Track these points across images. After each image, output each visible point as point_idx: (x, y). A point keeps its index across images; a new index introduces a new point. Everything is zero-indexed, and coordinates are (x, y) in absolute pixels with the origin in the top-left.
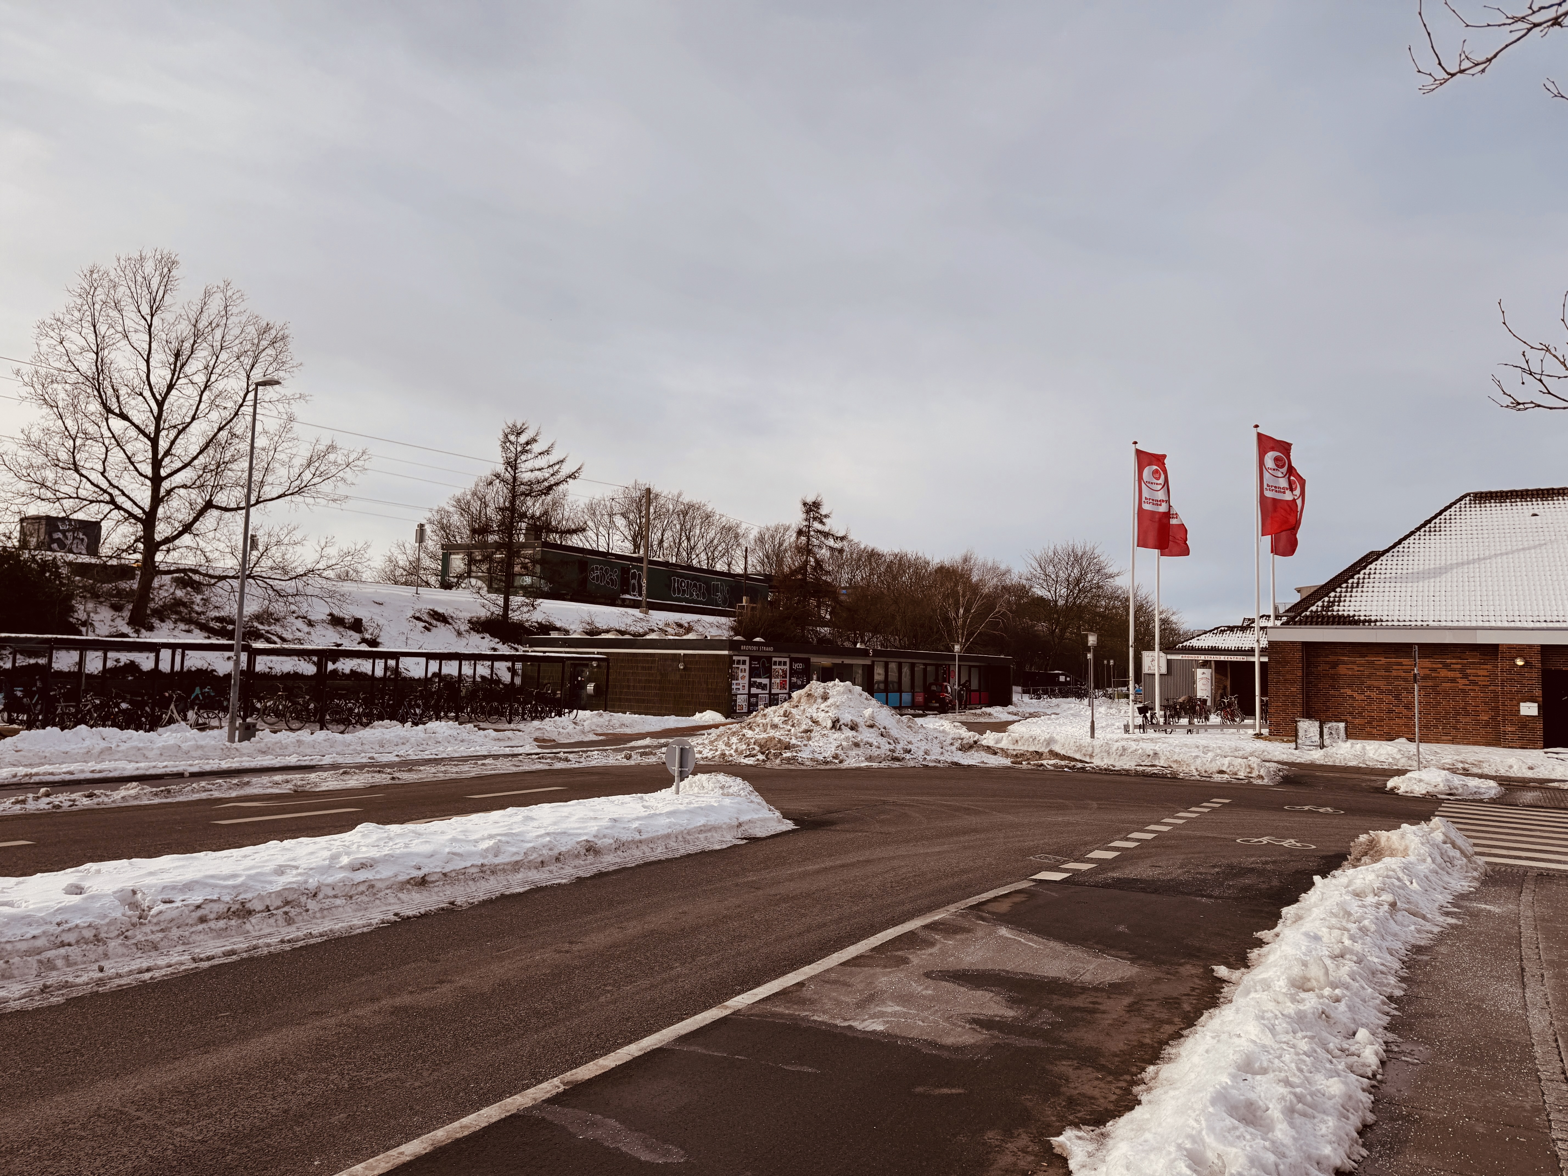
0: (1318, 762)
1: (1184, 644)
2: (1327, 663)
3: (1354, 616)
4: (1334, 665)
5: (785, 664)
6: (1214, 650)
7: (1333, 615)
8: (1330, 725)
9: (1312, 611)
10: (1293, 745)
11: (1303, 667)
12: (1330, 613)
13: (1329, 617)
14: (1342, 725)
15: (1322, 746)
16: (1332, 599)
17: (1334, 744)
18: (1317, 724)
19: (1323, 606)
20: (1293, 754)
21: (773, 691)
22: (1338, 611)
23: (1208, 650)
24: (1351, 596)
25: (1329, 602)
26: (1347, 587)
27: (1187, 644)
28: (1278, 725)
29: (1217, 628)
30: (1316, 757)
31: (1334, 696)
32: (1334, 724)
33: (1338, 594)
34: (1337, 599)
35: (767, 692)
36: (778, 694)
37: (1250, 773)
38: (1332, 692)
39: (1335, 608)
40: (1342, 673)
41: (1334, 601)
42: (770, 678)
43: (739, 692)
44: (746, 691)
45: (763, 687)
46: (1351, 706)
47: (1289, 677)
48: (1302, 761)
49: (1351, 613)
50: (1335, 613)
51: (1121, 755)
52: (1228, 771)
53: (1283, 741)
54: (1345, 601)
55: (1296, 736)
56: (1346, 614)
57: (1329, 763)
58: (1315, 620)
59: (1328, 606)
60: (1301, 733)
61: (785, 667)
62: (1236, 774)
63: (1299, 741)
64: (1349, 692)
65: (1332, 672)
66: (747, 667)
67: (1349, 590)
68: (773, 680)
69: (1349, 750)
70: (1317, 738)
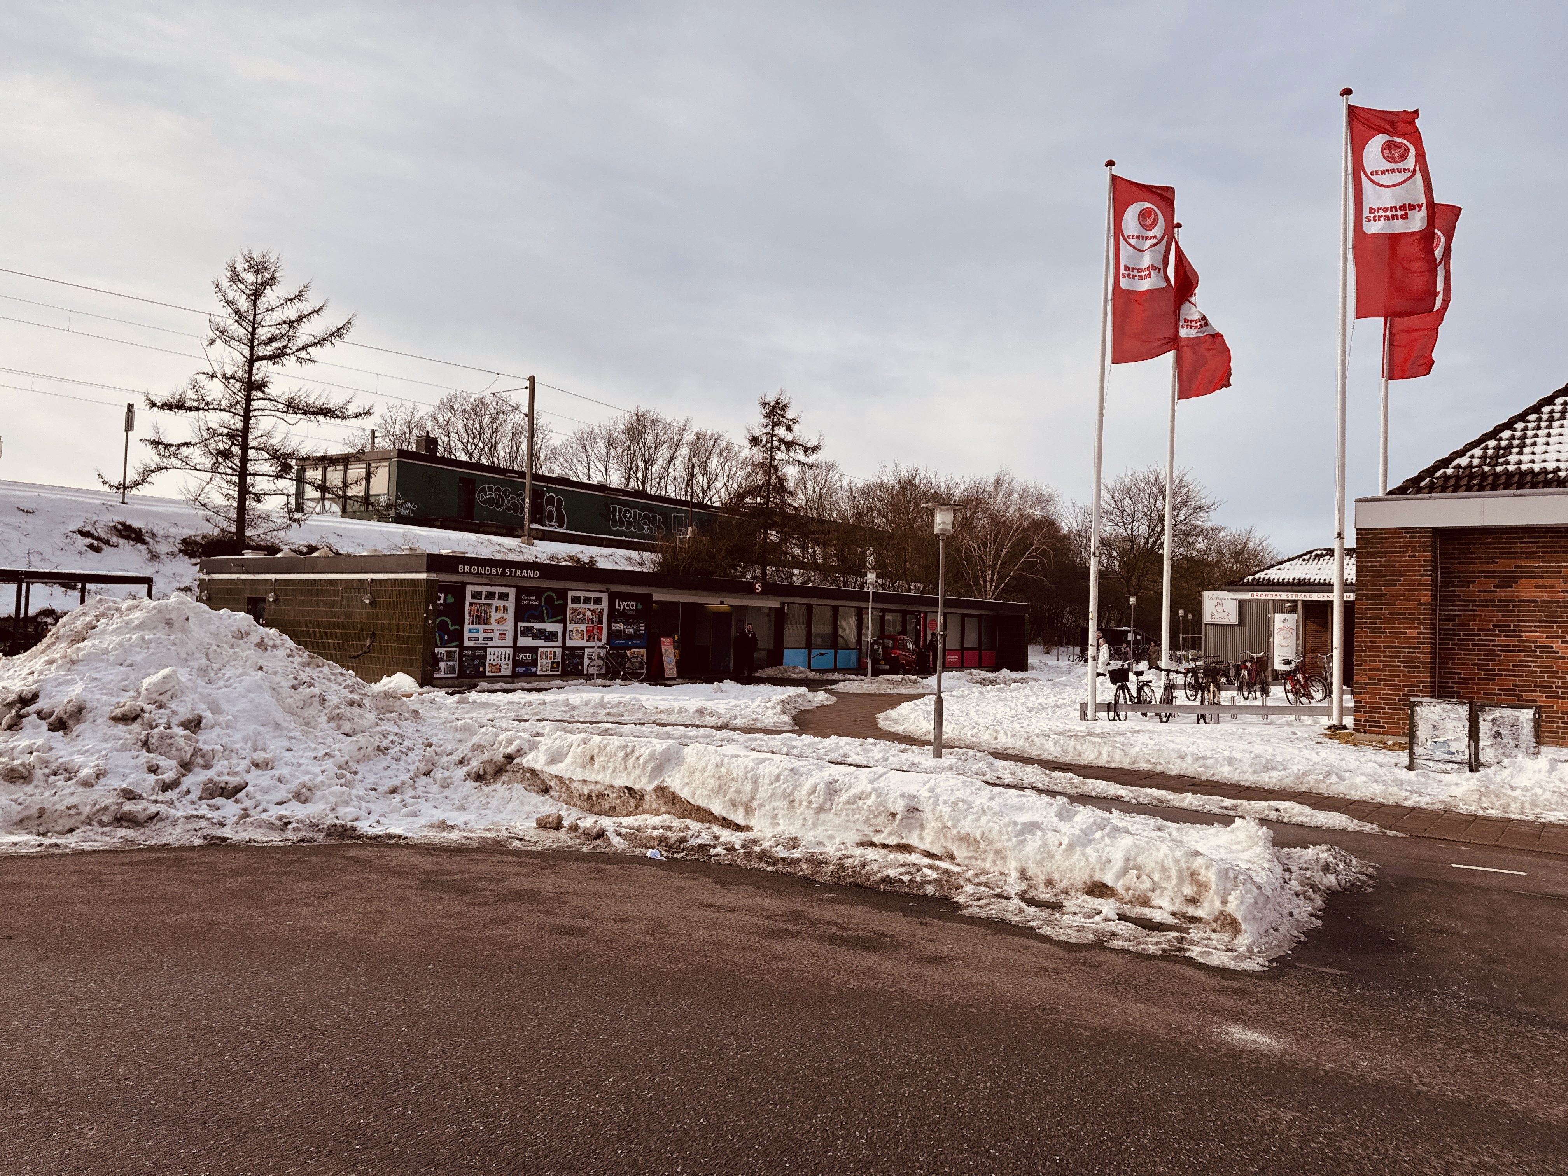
0: (1462, 808)
1: (1257, 576)
2: (1490, 574)
3: (1558, 470)
4: (1508, 579)
5: (598, 601)
6: (1302, 585)
7: (1507, 473)
8: (1496, 713)
9: (1458, 467)
10: (1403, 757)
11: (1434, 585)
12: (1499, 469)
13: (1496, 476)
14: (1526, 716)
15: (1474, 765)
16: (1504, 443)
17: (1506, 762)
18: (1464, 711)
19: (1484, 457)
20: (1399, 783)
21: (569, 644)
22: (1520, 462)
23: (1293, 584)
24: (1549, 435)
25: (1498, 448)
26: (1539, 420)
27: (1261, 575)
28: (1375, 709)
29: (1310, 552)
30: (1459, 792)
31: (1504, 648)
32: (1507, 712)
33: (1518, 434)
34: (1516, 442)
35: (559, 643)
36: (583, 648)
37: (1193, 901)
38: (1502, 639)
39: (1513, 458)
40: (1526, 596)
41: (1510, 446)
42: (564, 622)
43: (490, 644)
44: (509, 641)
45: (552, 636)
46: (1547, 670)
47: (1400, 605)
48: (1422, 802)
49: (1550, 466)
50: (1511, 468)
51: (821, 810)
52: (1119, 887)
53: (1385, 746)
54: (1534, 444)
55: (1412, 736)
56: (1537, 467)
57: (1493, 813)
58: (1464, 482)
59: (1496, 456)
60: (1423, 732)
61: (599, 607)
62: (1146, 903)
63: (1418, 750)
64: (1542, 639)
65: (1502, 594)
66: (511, 603)
67: (1543, 424)
68: (570, 627)
69: (1543, 776)
70: (1462, 745)
